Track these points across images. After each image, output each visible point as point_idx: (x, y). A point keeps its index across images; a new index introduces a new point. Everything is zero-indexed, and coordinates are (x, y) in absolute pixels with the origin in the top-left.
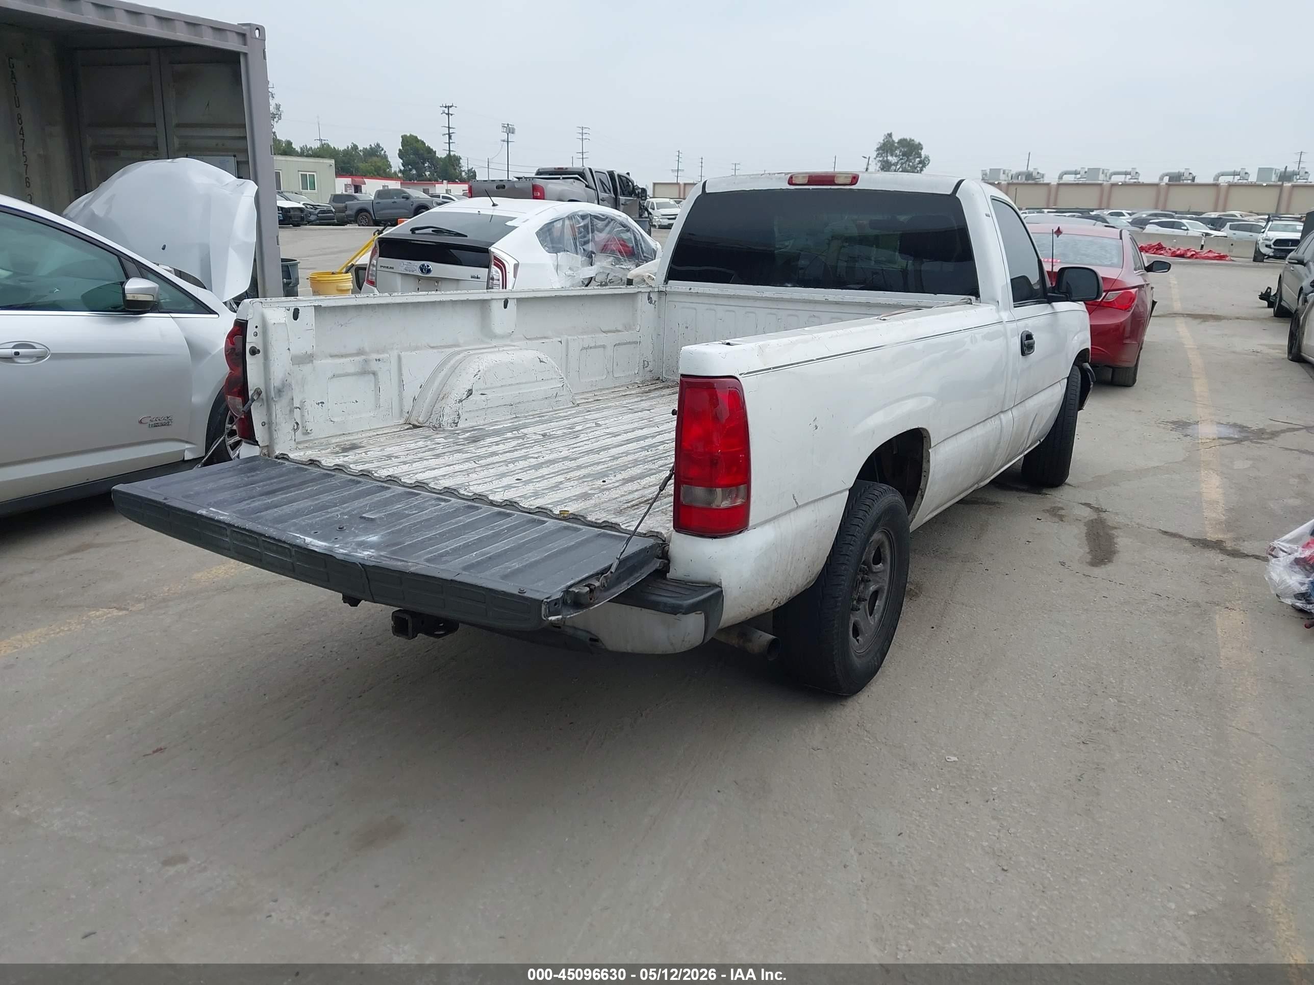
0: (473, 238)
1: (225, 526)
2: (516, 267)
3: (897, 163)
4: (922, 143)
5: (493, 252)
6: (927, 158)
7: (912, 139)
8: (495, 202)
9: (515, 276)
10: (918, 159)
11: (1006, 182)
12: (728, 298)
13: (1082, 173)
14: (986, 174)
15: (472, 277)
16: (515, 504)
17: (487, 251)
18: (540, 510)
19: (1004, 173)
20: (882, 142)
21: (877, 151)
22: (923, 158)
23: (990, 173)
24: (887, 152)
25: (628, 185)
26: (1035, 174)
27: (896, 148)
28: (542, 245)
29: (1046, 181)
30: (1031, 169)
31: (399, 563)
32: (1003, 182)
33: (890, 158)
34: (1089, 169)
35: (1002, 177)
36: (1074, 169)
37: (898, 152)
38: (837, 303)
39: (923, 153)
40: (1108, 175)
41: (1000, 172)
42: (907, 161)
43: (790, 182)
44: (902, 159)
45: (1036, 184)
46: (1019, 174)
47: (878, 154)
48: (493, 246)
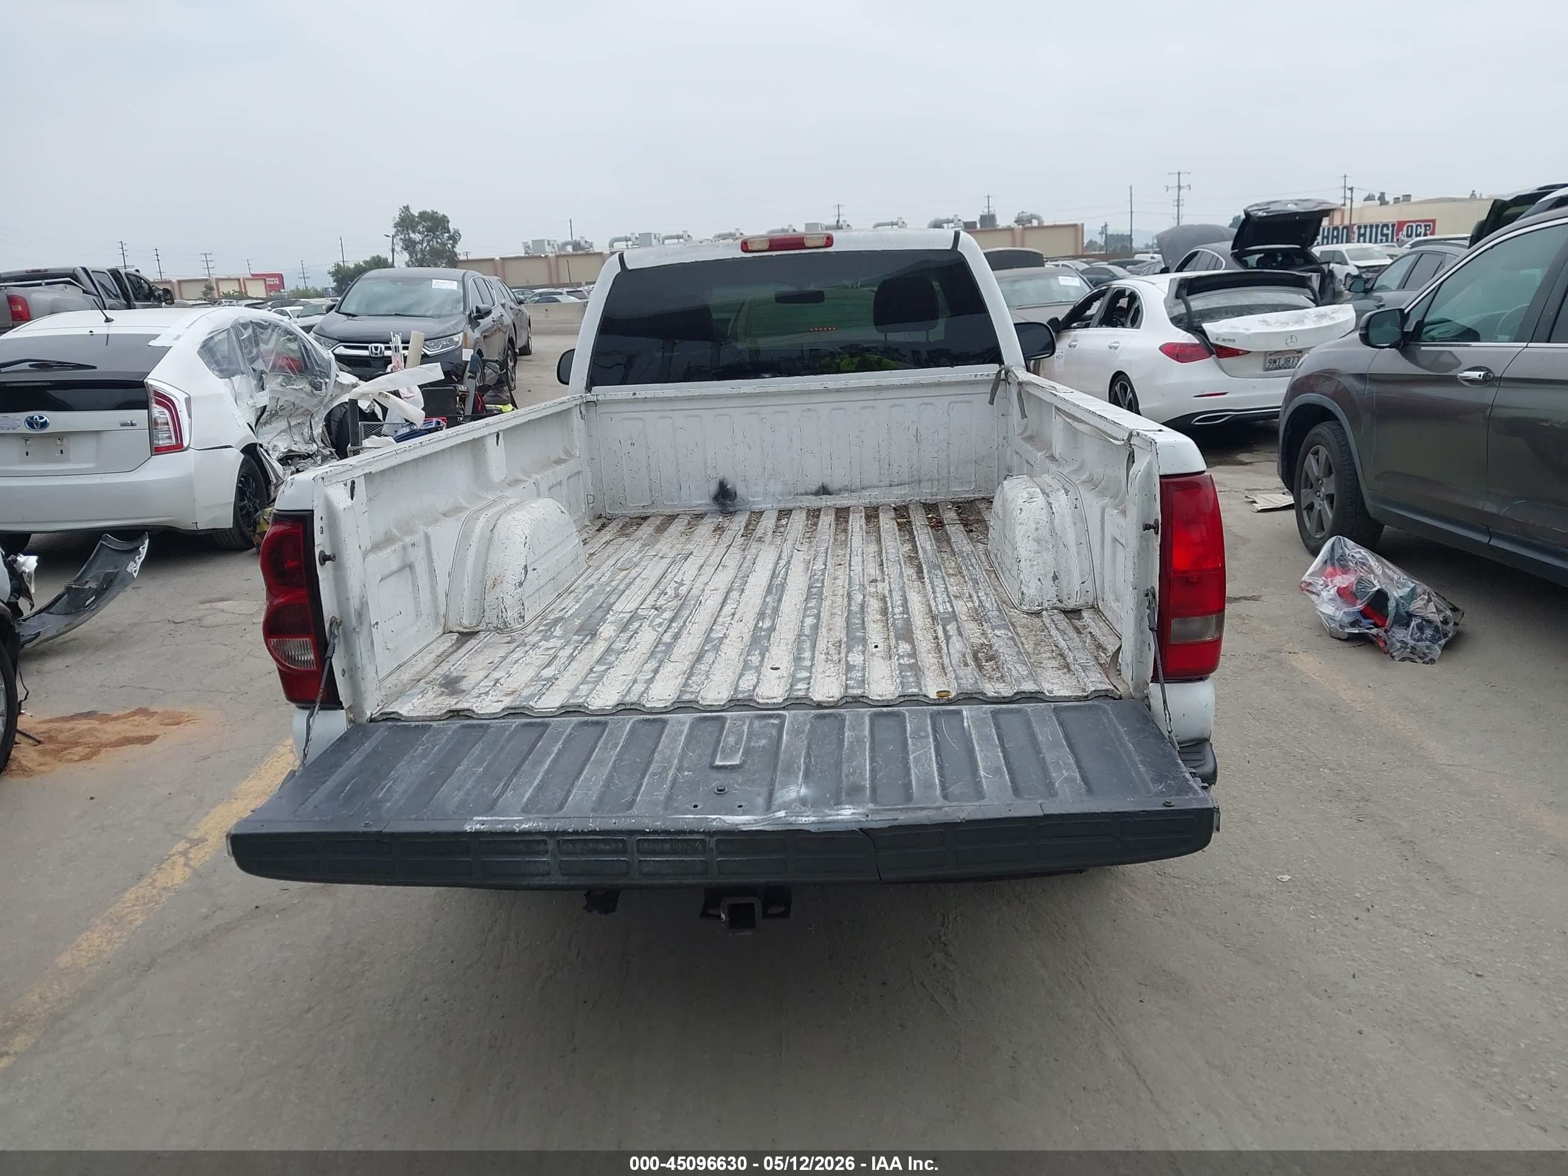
0: (106, 368)
1: (545, 838)
2: (188, 401)
3: (423, 240)
4: (446, 214)
5: (151, 385)
6: (457, 232)
7: (435, 211)
8: (108, 316)
9: (190, 416)
10: (447, 235)
11: (553, 255)
12: (689, 399)
13: (633, 239)
14: (528, 247)
15: (122, 425)
16: (861, 699)
17: (141, 385)
18: (906, 698)
19: (549, 244)
20: (397, 216)
21: (395, 227)
22: (452, 233)
23: (533, 246)
24: (407, 228)
25: (141, 287)
26: (583, 243)
27: (418, 223)
28: (210, 369)
29: (597, 250)
30: (576, 238)
31: (924, 813)
32: (550, 255)
33: (412, 235)
34: (640, 234)
35: (548, 249)
36: (623, 236)
37: (420, 228)
38: (838, 391)
39: (452, 226)
40: (661, 240)
41: (544, 244)
42: (433, 238)
43: (745, 249)
44: (427, 235)
45: (588, 254)
46: (567, 244)
47: (398, 231)
48: (149, 377)
